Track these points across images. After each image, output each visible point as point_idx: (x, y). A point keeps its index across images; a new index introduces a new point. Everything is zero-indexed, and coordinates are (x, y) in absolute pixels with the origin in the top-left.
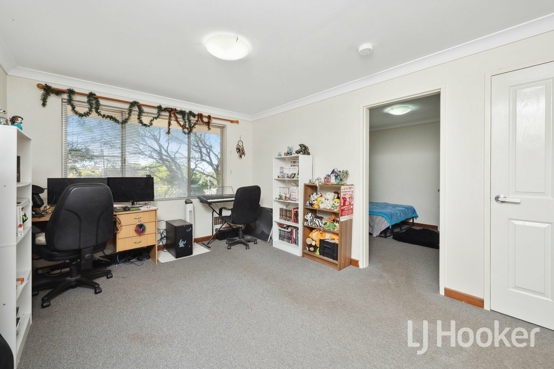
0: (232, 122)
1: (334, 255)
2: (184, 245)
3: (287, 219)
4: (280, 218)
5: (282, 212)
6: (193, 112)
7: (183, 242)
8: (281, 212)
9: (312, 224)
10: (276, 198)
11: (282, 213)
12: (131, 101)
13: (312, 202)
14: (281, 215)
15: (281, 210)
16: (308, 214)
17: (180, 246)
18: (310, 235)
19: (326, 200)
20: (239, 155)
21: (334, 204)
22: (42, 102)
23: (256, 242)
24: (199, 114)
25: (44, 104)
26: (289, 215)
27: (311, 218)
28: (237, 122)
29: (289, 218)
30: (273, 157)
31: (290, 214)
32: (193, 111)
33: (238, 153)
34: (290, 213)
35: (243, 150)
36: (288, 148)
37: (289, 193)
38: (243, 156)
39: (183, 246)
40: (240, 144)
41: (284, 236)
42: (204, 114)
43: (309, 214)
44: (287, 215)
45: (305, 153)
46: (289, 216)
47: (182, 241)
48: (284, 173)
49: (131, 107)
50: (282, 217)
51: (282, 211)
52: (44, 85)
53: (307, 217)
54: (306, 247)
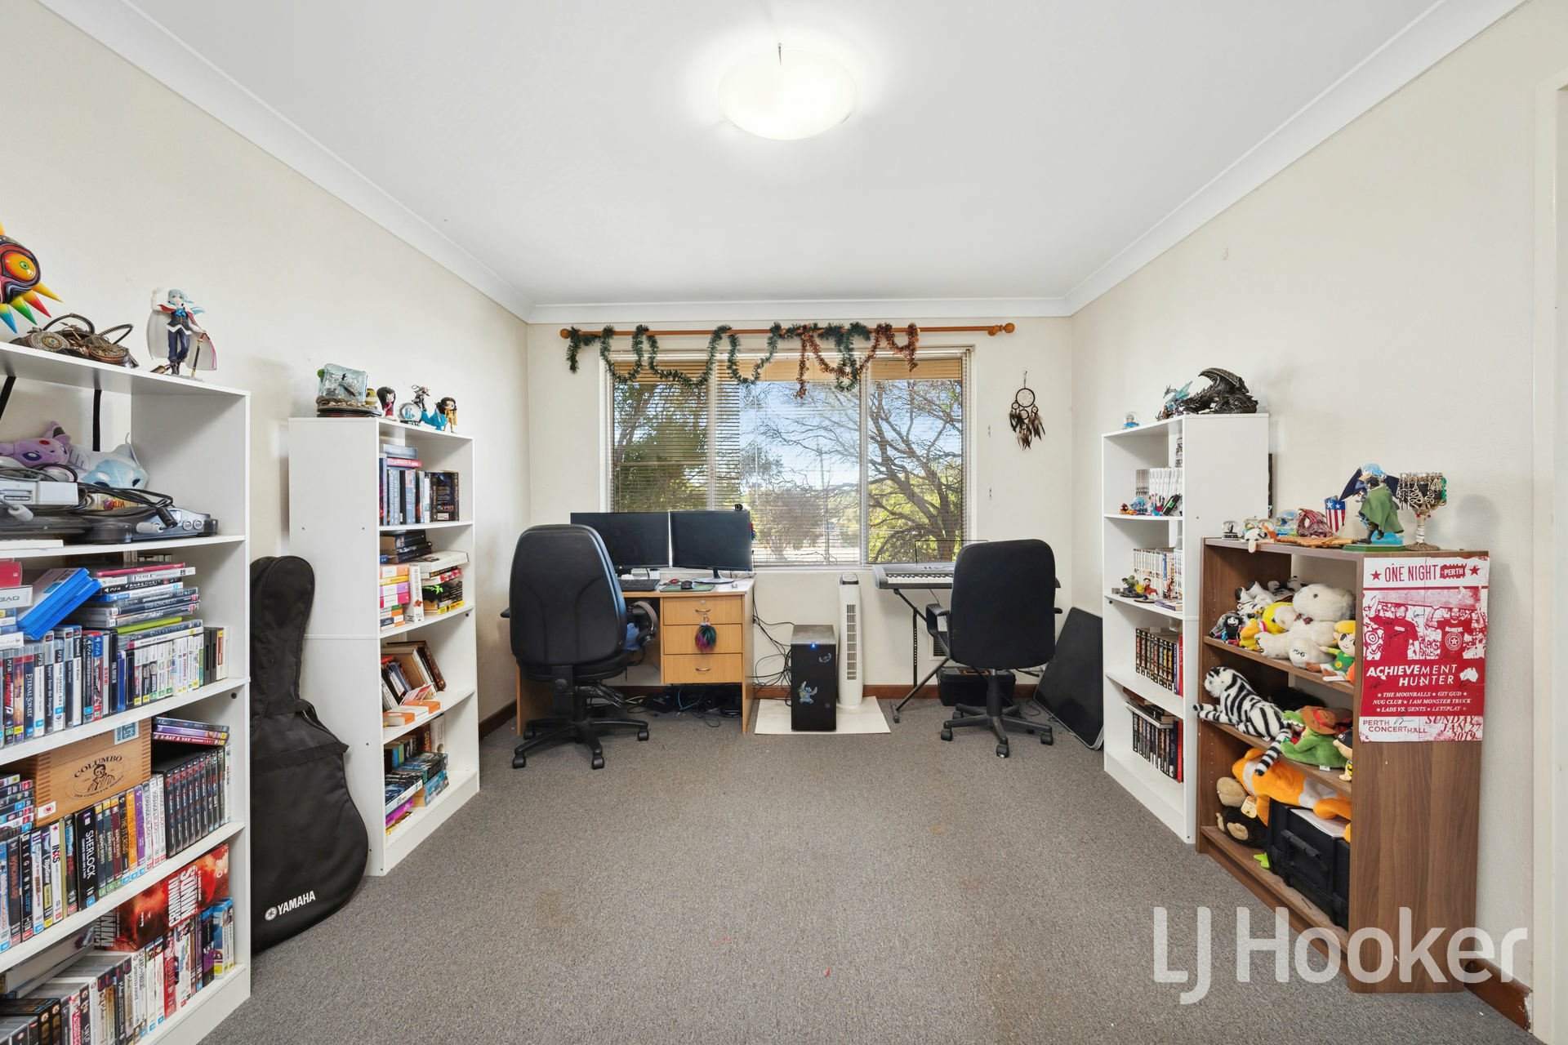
0: (992, 331)
1: (1332, 901)
2: (811, 697)
3: (1158, 675)
4: (1137, 668)
5: (1143, 647)
6: (865, 324)
7: (809, 689)
8: (1141, 644)
9: (1235, 719)
10: (1116, 591)
11: (1143, 652)
12: (714, 328)
13: (1237, 622)
14: (1139, 656)
15: (1141, 639)
16: (1217, 673)
17: (802, 700)
18: (1236, 769)
19: (1301, 622)
20: (1021, 435)
21: (1337, 647)
22: (569, 363)
23: (1049, 739)
24: (879, 326)
25: (573, 368)
26: (1165, 664)
27: (1233, 692)
28: (1009, 328)
29: (1168, 673)
30: (1103, 435)
31: (1170, 659)
32: (863, 323)
33: (1014, 430)
34: (1170, 653)
35: (1035, 419)
36: (1167, 392)
37: (1166, 575)
38: (1034, 440)
39: (810, 700)
40: (1025, 399)
41: (1148, 743)
42: (895, 325)
43: (1222, 673)
44: (1161, 662)
45: (1227, 403)
46: (1168, 668)
47: (806, 686)
48: (1150, 494)
49: (713, 341)
50: (1143, 665)
51: (1143, 642)
52: (570, 329)
53: (1211, 683)
54: (1218, 815)
